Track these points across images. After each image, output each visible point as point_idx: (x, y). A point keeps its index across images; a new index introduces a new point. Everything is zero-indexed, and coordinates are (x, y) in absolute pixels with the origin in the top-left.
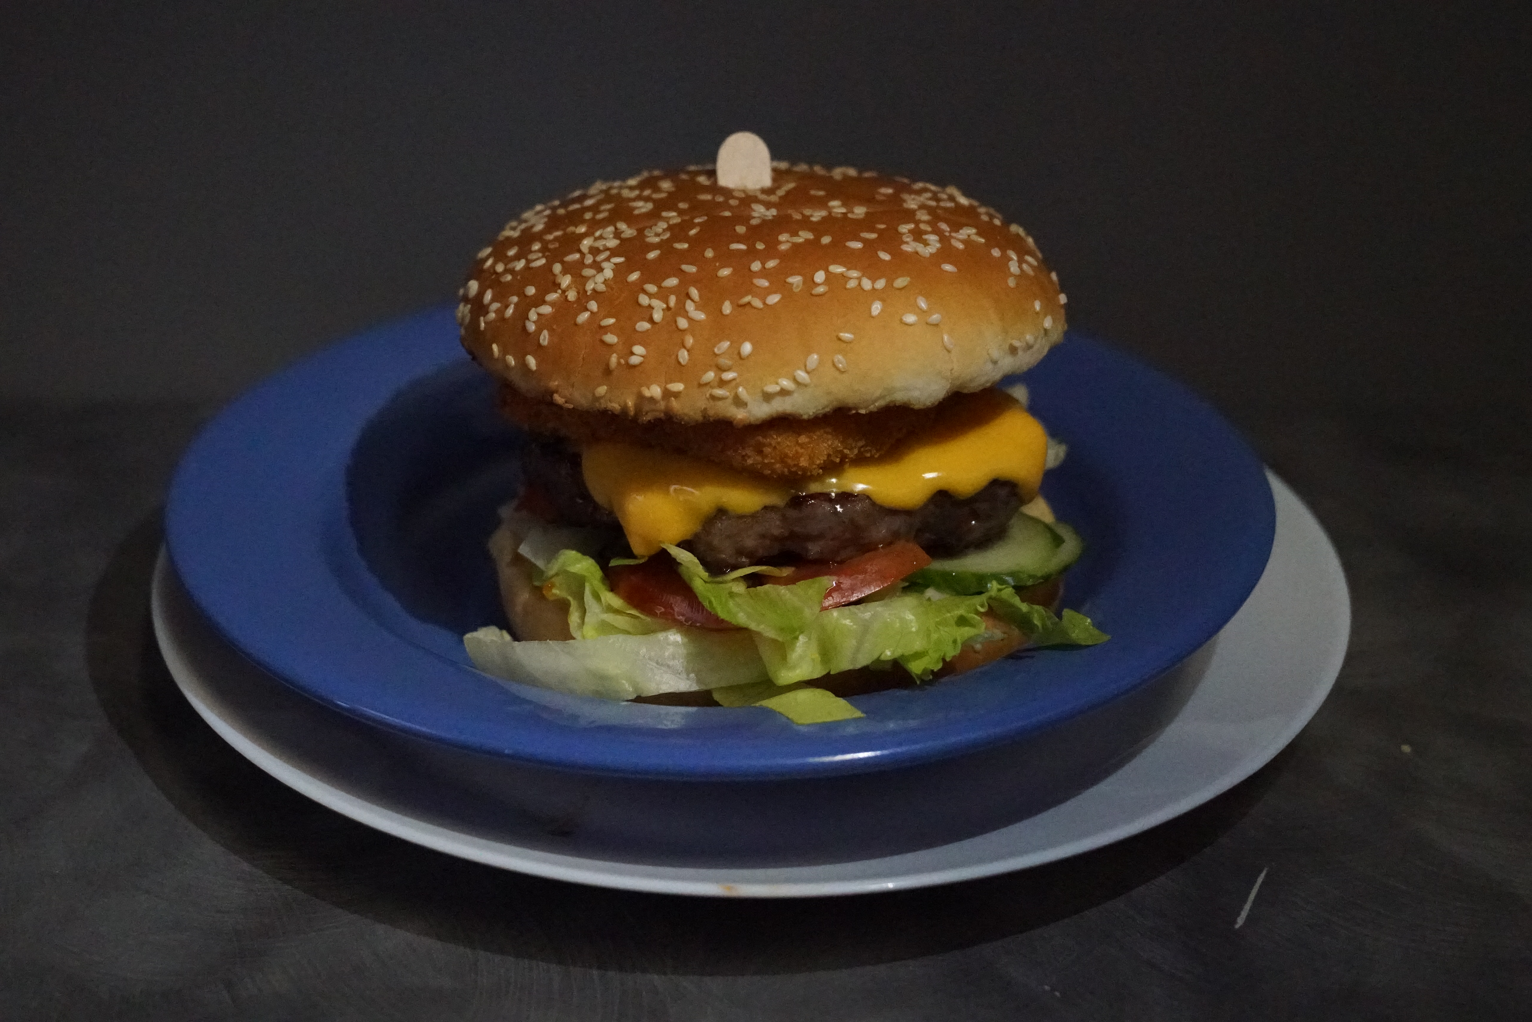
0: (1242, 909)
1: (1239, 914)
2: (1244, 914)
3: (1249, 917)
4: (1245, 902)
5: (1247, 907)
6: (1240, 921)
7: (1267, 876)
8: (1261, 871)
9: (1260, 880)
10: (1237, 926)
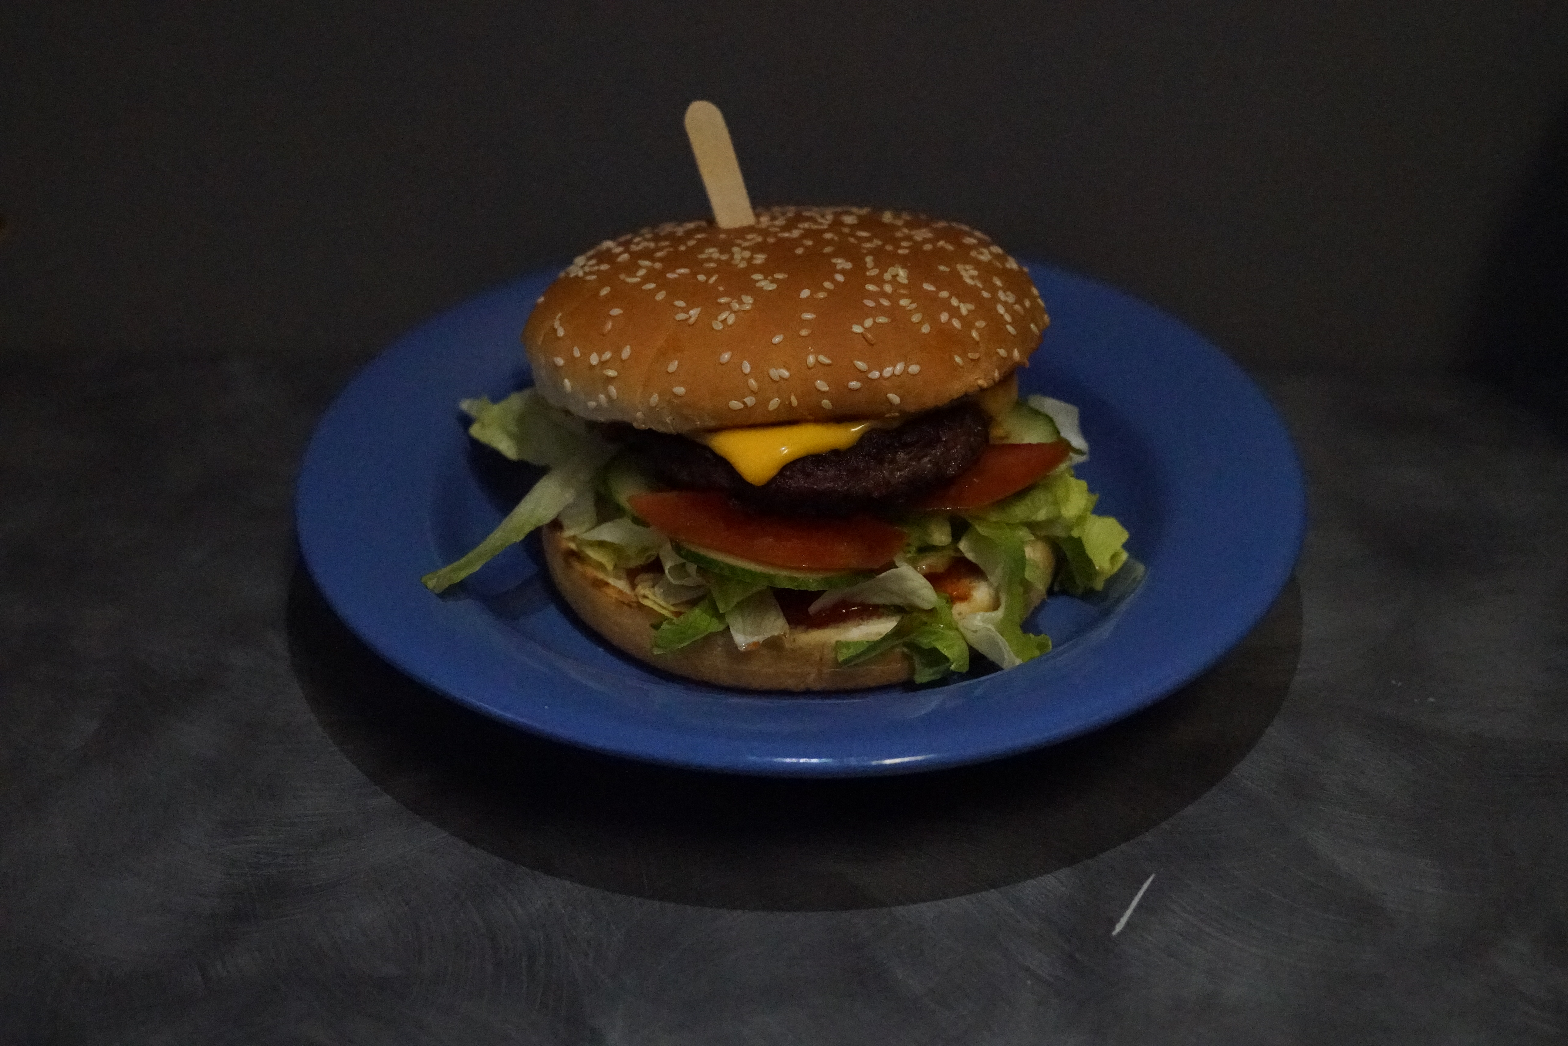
0: (1122, 916)
1: (1118, 921)
2: (1123, 921)
3: (1128, 924)
4: (1126, 907)
5: (1128, 913)
6: (1119, 928)
7: (1153, 882)
8: (1148, 877)
9: (1145, 887)
10: (1114, 933)
